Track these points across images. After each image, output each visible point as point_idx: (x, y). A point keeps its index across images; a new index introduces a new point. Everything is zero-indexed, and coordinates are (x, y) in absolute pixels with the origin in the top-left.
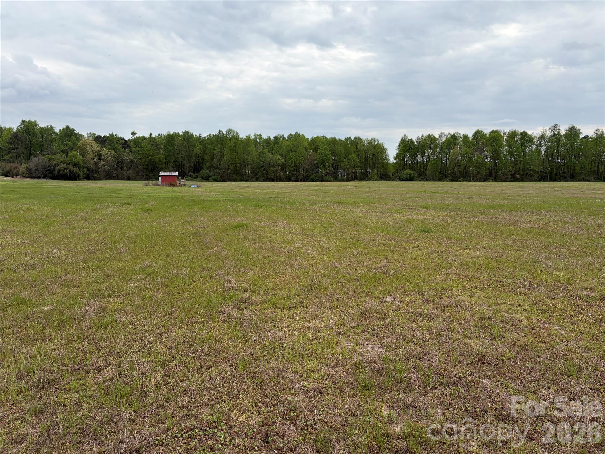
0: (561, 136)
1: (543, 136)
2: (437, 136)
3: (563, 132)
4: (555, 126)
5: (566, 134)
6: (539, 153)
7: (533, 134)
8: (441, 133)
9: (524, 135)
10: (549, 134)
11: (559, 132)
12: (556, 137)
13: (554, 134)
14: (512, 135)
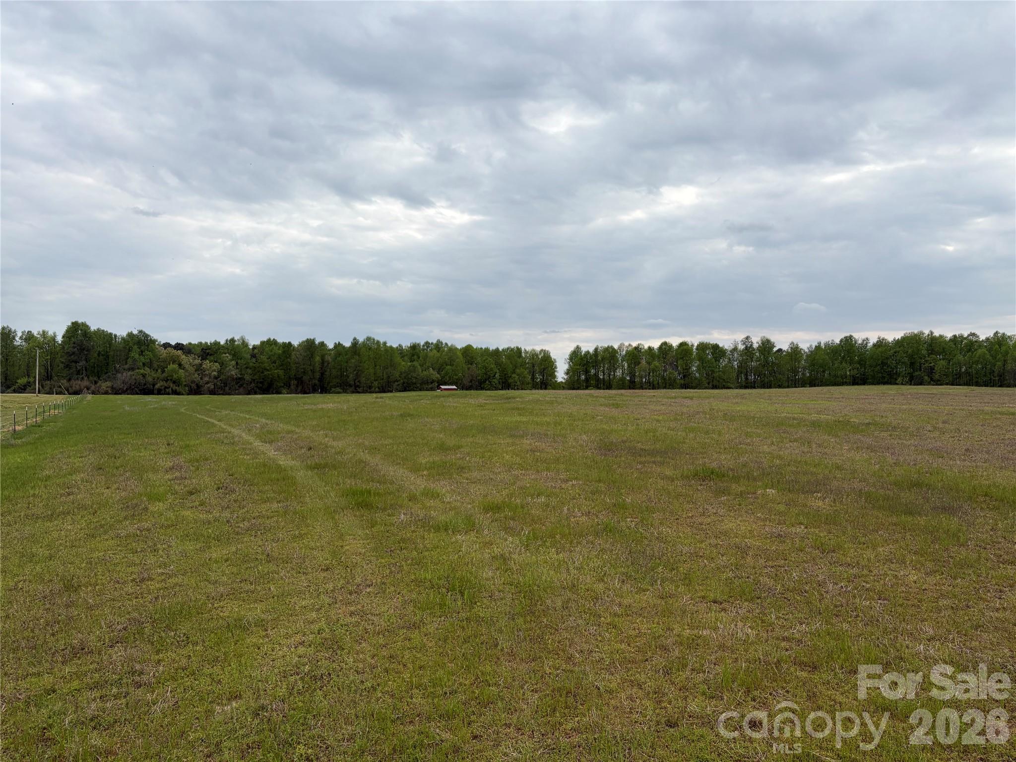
0: (754, 350)
1: (735, 349)
2: (616, 347)
3: (755, 346)
4: (747, 338)
5: (759, 346)
6: (732, 367)
7: (724, 346)
8: (621, 344)
9: (716, 347)
10: (741, 347)
11: (751, 345)
12: (749, 350)
13: (747, 347)
14: (703, 347)
